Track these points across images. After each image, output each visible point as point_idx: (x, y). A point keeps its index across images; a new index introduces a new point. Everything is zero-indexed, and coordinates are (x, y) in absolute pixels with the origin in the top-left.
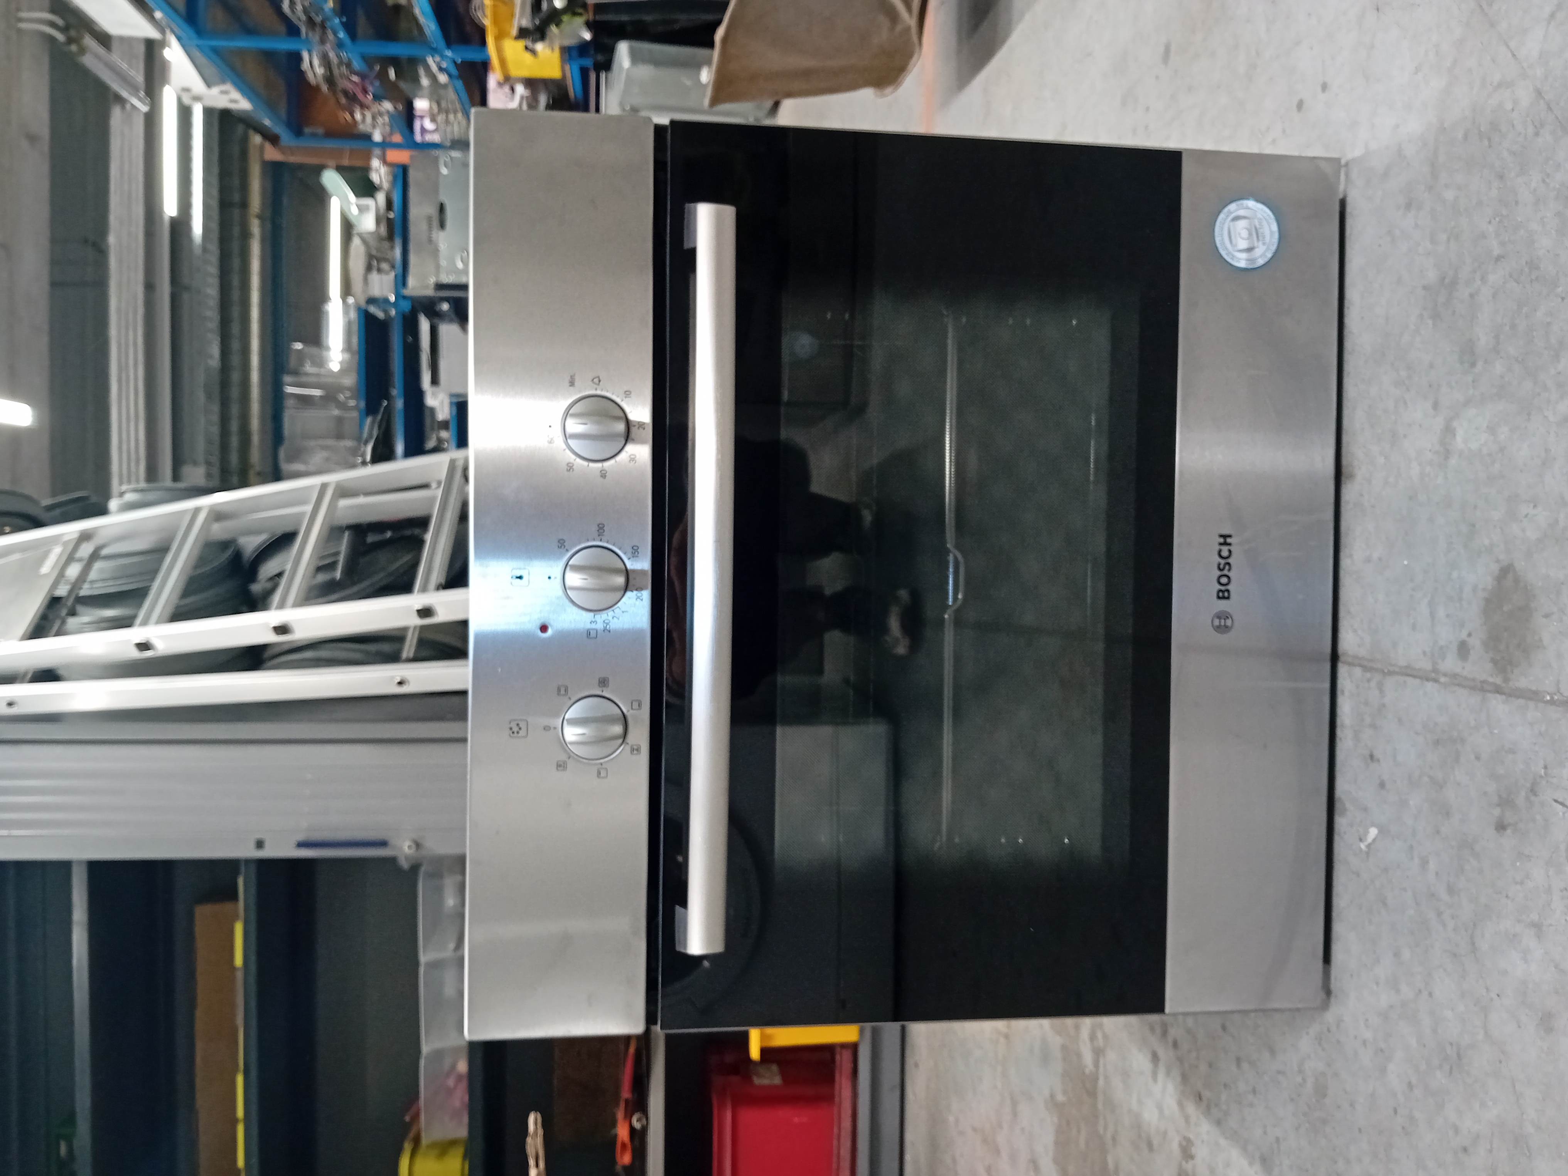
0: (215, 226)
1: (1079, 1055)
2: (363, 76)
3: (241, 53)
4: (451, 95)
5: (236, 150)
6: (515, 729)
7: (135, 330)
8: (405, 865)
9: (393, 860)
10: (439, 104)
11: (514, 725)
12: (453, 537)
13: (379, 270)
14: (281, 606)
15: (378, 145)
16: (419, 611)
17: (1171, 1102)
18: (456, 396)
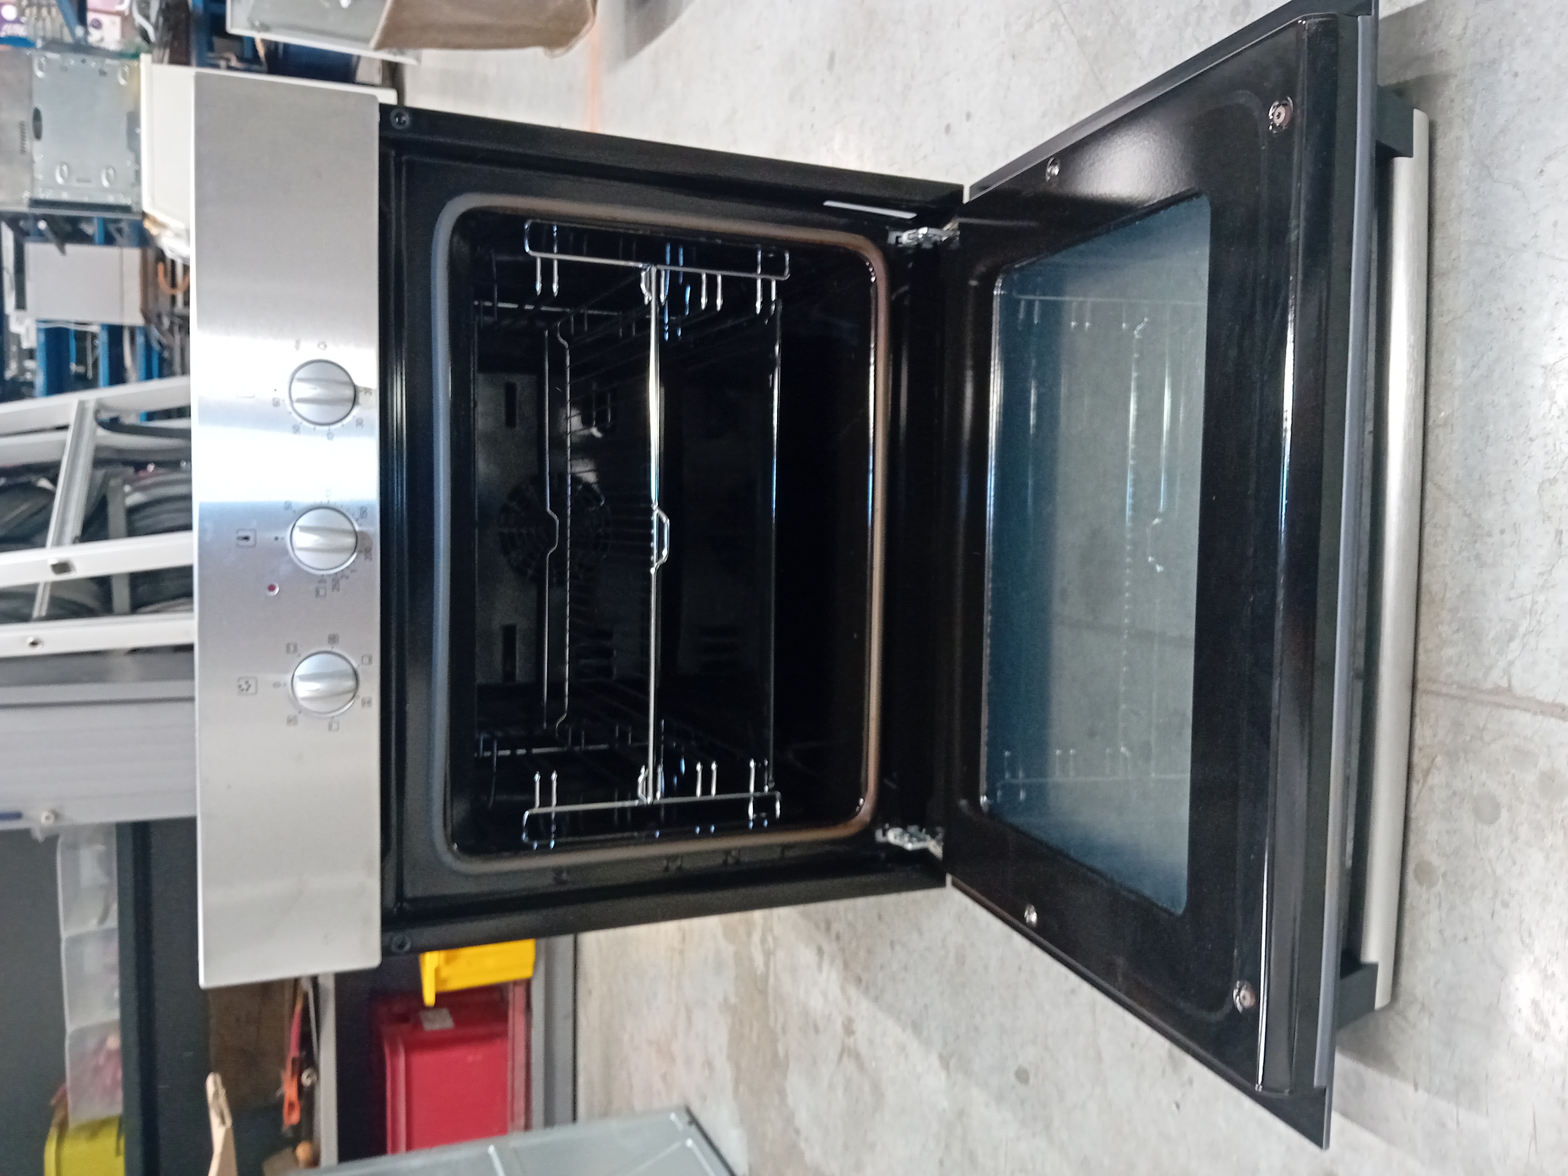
1: (751, 959)
6: (244, 687)
8: (40, 837)
9: (26, 833)
11: (242, 682)
16: (54, 566)
17: (834, 989)
18: (45, 322)
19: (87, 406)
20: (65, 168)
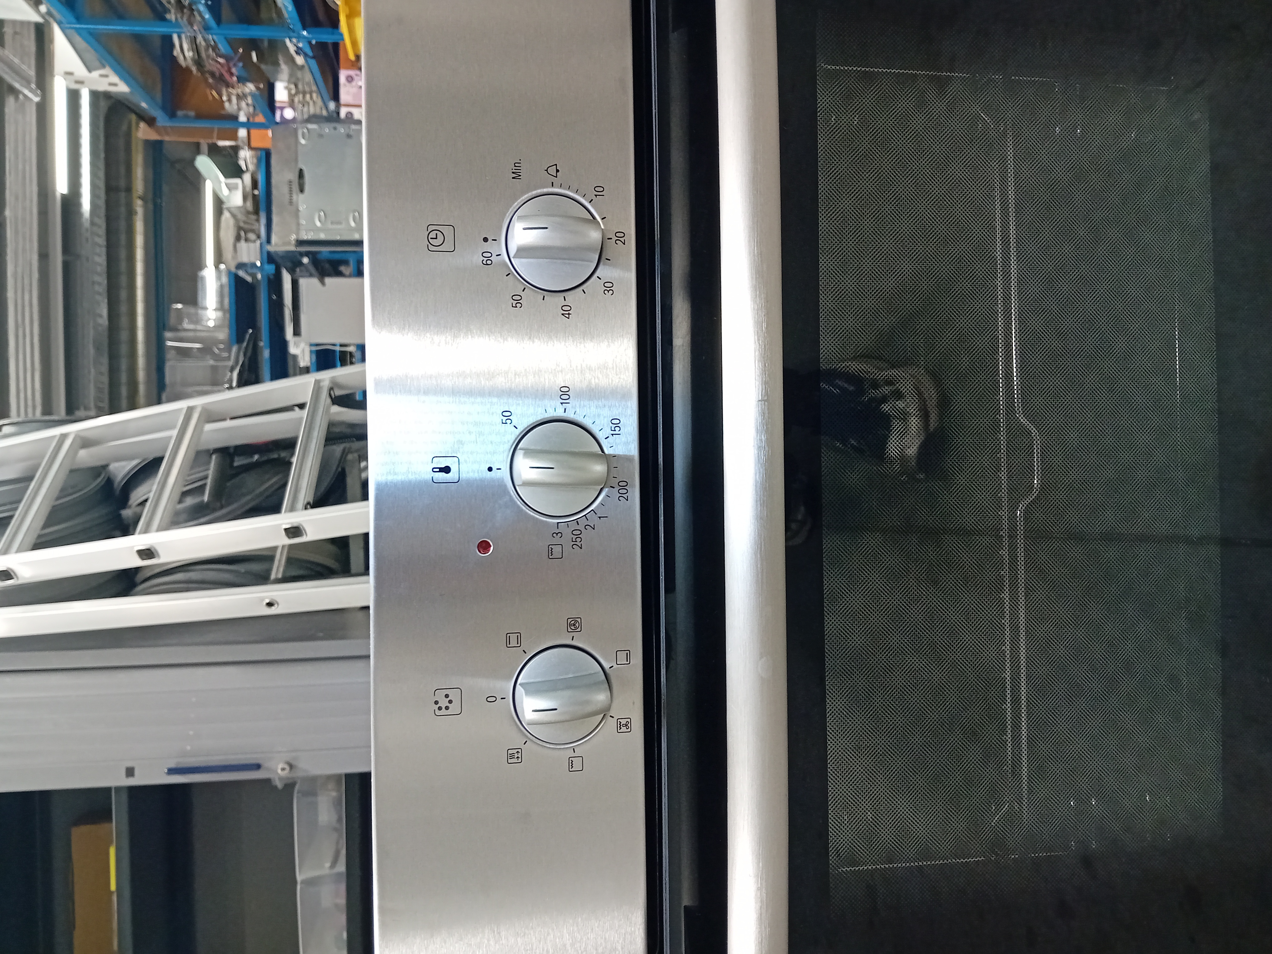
0: (102, 203)
2: (228, 58)
3: (118, 36)
4: (308, 77)
5: (121, 142)
6: (444, 703)
7: (31, 292)
8: (279, 785)
9: (267, 782)
10: (296, 86)
11: (441, 697)
12: (320, 457)
13: (247, 240)
14: (146, 531)
15: (243, 125)
16: (286, 530)
18: (317, 345)
19: (322, 384)
20: (322, 214)
